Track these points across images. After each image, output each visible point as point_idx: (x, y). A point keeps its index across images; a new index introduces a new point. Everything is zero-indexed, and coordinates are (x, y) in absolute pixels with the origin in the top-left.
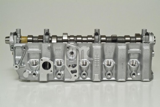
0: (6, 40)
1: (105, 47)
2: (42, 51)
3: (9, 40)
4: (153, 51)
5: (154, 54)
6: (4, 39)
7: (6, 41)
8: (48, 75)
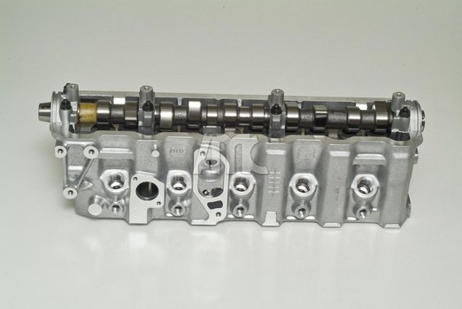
0: (41, 114)
1: (297, 148)
2: (135, 154)
3: (48, 115)
4: (417, 152)
5: (417, 157)
6: (37, 110)
7: (41, 117)
8: (150, 210)
